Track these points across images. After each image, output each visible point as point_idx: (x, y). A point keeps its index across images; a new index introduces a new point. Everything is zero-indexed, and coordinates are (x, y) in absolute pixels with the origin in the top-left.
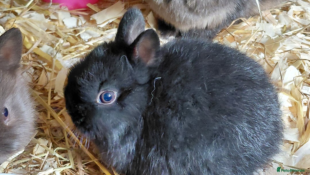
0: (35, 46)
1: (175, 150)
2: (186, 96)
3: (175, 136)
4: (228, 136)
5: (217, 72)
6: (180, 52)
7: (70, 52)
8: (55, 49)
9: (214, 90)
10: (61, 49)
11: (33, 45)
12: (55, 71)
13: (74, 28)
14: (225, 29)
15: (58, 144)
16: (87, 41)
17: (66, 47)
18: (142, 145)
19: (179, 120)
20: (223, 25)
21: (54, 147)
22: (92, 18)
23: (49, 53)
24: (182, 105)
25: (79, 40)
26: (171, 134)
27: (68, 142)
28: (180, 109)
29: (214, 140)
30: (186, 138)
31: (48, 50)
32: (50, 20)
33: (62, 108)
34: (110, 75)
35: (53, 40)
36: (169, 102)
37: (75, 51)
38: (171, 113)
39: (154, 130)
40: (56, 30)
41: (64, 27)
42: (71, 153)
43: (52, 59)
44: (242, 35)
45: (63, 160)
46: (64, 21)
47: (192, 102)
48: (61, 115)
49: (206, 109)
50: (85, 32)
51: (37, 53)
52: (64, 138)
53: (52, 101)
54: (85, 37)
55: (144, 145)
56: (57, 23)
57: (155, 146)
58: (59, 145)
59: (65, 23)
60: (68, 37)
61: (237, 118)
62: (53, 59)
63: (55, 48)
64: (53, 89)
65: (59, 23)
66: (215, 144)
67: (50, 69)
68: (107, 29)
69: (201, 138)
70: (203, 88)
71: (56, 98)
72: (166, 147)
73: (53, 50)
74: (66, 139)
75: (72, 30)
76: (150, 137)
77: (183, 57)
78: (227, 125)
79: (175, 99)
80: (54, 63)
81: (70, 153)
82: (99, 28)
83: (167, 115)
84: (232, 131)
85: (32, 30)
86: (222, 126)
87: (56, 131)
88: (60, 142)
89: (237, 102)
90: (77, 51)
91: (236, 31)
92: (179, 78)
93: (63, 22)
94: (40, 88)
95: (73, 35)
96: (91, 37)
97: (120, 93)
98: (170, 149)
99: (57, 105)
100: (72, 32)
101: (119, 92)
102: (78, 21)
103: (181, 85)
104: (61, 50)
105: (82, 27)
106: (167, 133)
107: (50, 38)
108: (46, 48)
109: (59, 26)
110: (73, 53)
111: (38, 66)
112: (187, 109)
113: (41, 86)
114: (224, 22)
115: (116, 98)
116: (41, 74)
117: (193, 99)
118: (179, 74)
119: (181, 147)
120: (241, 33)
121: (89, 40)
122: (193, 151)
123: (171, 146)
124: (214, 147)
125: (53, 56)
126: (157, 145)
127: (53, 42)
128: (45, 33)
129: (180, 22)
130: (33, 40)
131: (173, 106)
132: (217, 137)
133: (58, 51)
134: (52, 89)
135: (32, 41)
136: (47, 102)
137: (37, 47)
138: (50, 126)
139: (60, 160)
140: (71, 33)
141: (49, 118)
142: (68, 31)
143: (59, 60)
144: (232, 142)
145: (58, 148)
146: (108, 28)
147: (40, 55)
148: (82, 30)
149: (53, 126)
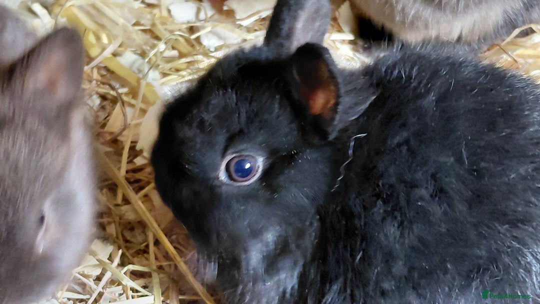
0: (108, 53)
1: (383, 294)
2: (419, 175)
3: (387, 261)
4: (509, 274)
5: (492, 126)
6: (409, 77)
7: (178, 70)
8: (148, 62)
9: (483, 164)
10: (159, 62)
11: (104, 49)
12: (143, 106)
13: (188, 22)
14: (497, 45)
15: (134, 257)
16: (212, 50)
17: (171, 60)
18: (312, 276)
19: (398, 228)
20: (493, 36)
21: (122, 264)
22: (228, 6)
23: (135, 69)
24: (408, 196)
25: (198, 48)
26: (379, 257)
27: (155, 254)
28: (403, 202)
29: (477, 278)
30: (411, 269)
31: (134, 62)
32: (143, 6)
33: (148, 183)
34: (250, 121)
35: (145, 44)
36: (378, 186)
37: (188, 68)
38: (381, 211)
39: (341, 246)
40: (153, 25)
41: (170, 19)
42: (158, 280)
43: (139, 81)
44: (530, 61)
45: (140, 292)
46: (171, 8)
47: (431, 189)
48: (146, 196)
49: (461, 208)
50: (210, 32)
51: (112, 66)
52: (147, 246)
53: (131, 167)
54: (209, 42)
55: (316, 276)
56: (156, 11)
57: (341, 280)
58: (135, 260)
59: (172, 13)
60: (176, 39)
61: (532, 233)
62: (141, 81)
63: (147, 60)
64: (134, 143)
65: (161, 12)
66: (477, 288)
67: (133, 102)
68: (256, 30)
69: (446, 272)
70: (459, 160)
71: (139, 161)
72: (365, 285)
73: (143, 64)
74: (152, 248)
75: (185, 26)
76: (331, 259)
77: (415, 88)
78: (509, 247)
79: (393, 180)
80: (143, 90)
81: (156, 279)
82: (240, 26)
83: (373, 214)
84: (519, 262)
85: (105, 21)
86: (496, 249)
87: (132, 229)
88: (139, 254)
89: (535, 196)
90: (191, 69)
91: (520, 51)
92: (405, 134)
93: (169, 11)
94: (108, 138)
95: (186, 35)
96: (221, 43)
97: (271, 161)
98: (373, 291)
99: (139, 176)
100: (185, 30)
101: (267, 158)
102: (199, 11)
103: (408, 150)
104: (159, 65)
105: (205, 22)
106: (369, 253)
107: (139, 38)
108: (129, 58)
109: (161, 17)
110: (184, 73)
111: (109, 94)
112: (419, 204)
113: (111, 133)
114: (496, 30)
115: (260, 170)
116: (114, 109)
117: (433, 182)
118: (404, 125)
119: (398, 288)
120: (530, 57)
121: (217, 49)
122: (425, 299)
123: (377, 283)
124: (474, 294)
125: (141, 76)
126: (345, 280)
127: (144, 47)
128: (131, 28)
129: (403, 23)
130: (105, 40)
131: (387, 194)
132: (483, 273)
133: (153, 66)
134: (132, 142)
135: (103, 43)
136: (119, 169)
137: (111, 56)
138: (120, 219)
139: (133, 292)
140: (183, 32)
141: (119, 200)
142: (177, 27)
143: (155, 83)
144: (517, 288)
145: (131, 267)
146: (256, 28)
147: (117, 73)
148: (204, 28)
149: (126, 218)
